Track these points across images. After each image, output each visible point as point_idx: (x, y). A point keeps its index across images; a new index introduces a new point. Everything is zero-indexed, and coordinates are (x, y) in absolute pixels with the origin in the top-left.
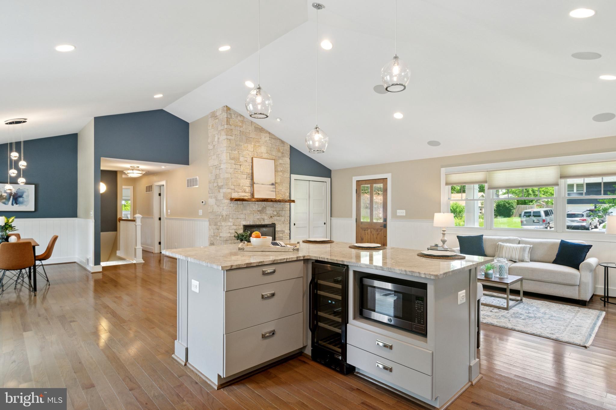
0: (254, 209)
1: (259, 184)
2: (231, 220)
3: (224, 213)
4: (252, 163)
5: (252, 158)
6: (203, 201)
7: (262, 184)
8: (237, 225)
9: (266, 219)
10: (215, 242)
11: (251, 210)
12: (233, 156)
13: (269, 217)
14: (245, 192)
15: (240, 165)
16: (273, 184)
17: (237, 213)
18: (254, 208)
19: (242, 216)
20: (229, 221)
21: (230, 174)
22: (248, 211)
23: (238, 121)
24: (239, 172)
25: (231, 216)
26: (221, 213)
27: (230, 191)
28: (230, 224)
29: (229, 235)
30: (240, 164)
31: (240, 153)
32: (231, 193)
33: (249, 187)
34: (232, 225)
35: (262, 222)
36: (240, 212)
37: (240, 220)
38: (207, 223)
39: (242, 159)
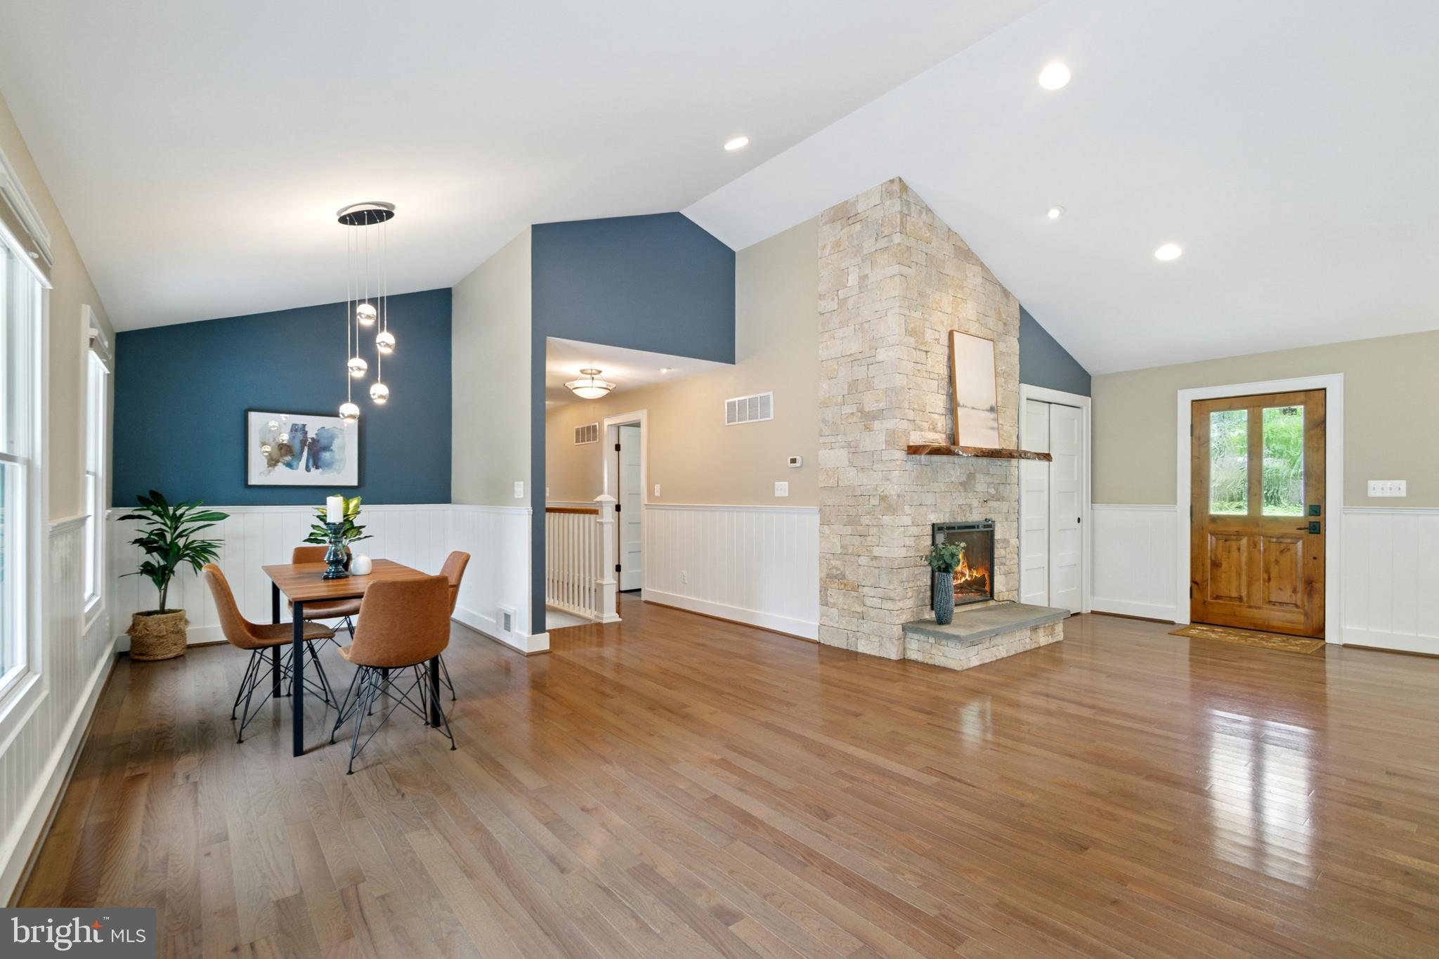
0: (952, 479)
1: (966, 407)
2: (907, 509)
3: (892, 490)
4: (951, 346)
5: (951, 334)
6: (799, 459)
7: (973, 408)
8: (920, 523)
9: (975, 508)
10: (847, 573)
11: (947, 480)
12: (912, 325)
13: (981, 500)
14: (934, 429)
15: (927, 352)
16: (992, 409)
17: (920, 489)
18: (952, 476)
19: (929, 499)
20: (904, 512)
21: (905, 376)
22: (941, 484)
23: (921, 224)
24: (925, 373)
25: (907, 498)
26: (876, 490)
27: (904, 425)
28: (906, 520)
29: (903, 552)
30: (925, 349)
31: (926, 316)
32: (907, 433)
33: (943, 415)
34: (910, 523)
35: (968, 515)
36: (925, 487)
37: (925, 508)
38: (812, 519)
39: (929, 335)
